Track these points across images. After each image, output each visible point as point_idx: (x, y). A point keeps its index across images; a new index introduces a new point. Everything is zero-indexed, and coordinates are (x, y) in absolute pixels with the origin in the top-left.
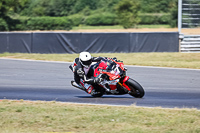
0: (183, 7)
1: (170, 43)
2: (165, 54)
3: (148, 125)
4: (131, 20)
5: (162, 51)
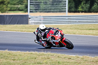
0: (30, 2)
1: (24, 20)
2: (22, 25)
3: (14, 60)
4: (5, 9)
5: (20, 24)
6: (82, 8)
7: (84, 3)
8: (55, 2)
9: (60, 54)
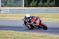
6: (33, 4)
7: (34, 1)
8: (16, 1)
9: (19, 32)
